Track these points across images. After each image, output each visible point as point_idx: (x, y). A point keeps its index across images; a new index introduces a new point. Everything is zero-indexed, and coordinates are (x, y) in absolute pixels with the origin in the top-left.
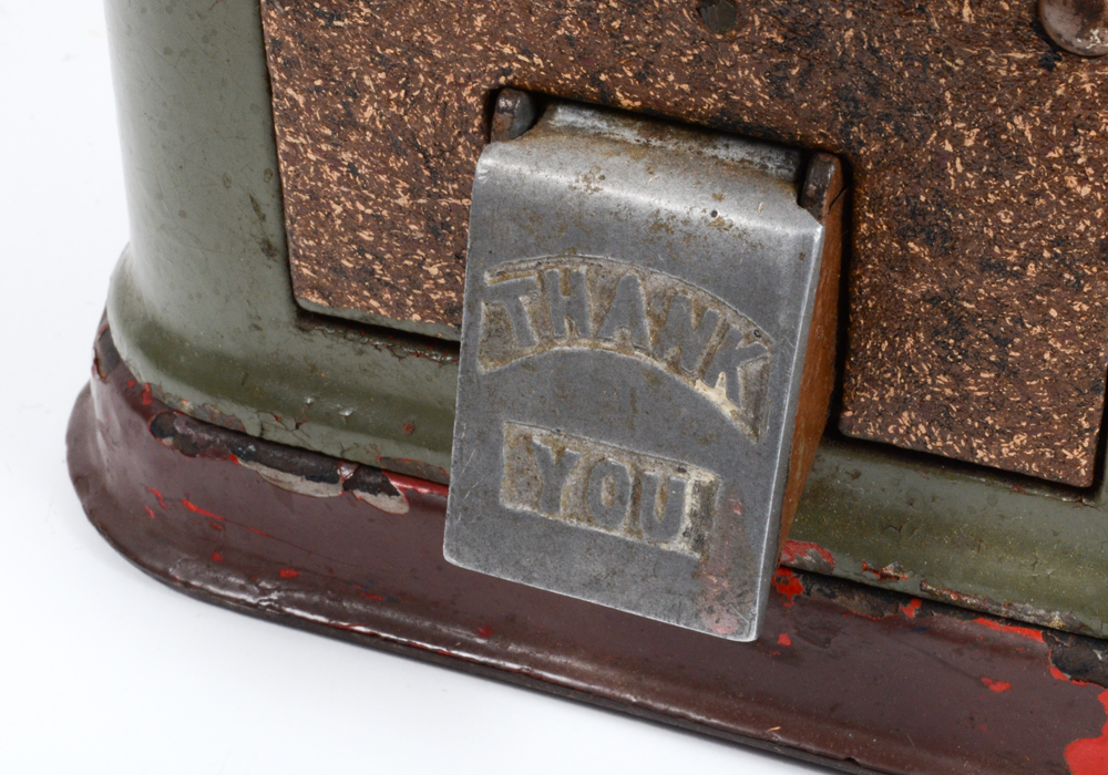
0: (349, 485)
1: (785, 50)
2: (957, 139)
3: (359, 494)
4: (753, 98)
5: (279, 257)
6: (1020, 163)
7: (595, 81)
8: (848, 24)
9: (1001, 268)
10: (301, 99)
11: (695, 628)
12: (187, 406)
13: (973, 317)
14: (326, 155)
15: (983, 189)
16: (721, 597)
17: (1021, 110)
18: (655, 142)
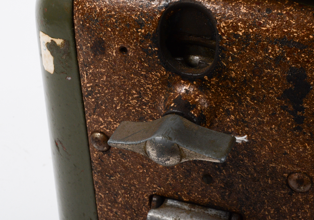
1: (225, 188)
2: (269, 211)
4: (217, 200)
7: (177, 194)
8: (240, 183)
10: (103, 196)
14: (109, 209)
17: (284, 205)
18: (193, 209)
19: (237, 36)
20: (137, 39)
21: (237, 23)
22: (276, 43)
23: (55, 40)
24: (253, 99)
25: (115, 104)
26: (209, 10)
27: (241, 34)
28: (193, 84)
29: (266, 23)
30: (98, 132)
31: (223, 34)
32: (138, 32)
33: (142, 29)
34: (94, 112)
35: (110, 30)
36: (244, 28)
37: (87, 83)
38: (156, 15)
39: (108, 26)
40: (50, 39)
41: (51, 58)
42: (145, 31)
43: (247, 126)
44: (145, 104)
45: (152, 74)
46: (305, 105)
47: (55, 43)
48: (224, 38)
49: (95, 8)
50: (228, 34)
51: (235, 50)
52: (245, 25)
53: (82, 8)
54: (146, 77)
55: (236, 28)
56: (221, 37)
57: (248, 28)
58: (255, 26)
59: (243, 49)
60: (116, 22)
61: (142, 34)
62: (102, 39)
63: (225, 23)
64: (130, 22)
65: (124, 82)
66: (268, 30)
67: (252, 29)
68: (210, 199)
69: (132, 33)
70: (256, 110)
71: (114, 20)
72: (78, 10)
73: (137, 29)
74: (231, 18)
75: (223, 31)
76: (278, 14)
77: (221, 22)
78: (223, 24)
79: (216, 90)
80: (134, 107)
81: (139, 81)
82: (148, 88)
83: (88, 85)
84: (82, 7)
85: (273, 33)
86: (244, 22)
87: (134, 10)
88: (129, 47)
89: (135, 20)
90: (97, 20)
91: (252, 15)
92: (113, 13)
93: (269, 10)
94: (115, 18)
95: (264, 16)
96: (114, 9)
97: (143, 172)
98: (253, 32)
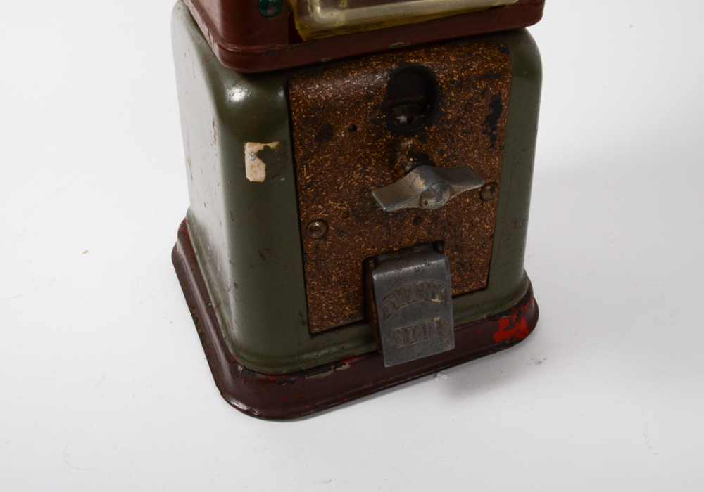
0: (334, 369)
1: (432, 223)
2: (465, 227)
3: (337, 369)
4: (424, 236)
5: (306, 324)
6: (477, 226)
7: (389, 247)
8: (444, 212)
9: (472, 250)
10: (316, 283)
11: (443, 351)
12: (284, 372)
13: (466, 262)
14: (322, 293)
15: (469, 235)
16: (447, 342)
17: (477, 216)
18: (403, 255)
19: (453, 82)
20: (366, 113)
21: (452, 72)
22: (482, 79)
23: (268, 145)
24: (463, 132)
25: (337, 185)
26: (427, 67)
27: (456, 79)
28: (414, 138)
29: (472, 64)
30: (315, 221)
31: (443, 84)
32: (367, 106)
33: (371, 102)
34: (313, 202)
35: (338, 113)
36: (458, 74)
37: (307, 176)
38: (383, 86)
39: (337, 110)
40: (263, 145)
41: (263, 166)
42: (375, 103)
43: (456, 159)
44: (368, 174)
45: (378, 142)
46: (499, 125)
47: (268, 147)
48: (444, 86)
49: (319, 97)
50: (447, 82)
51: (453, 94)
52: (458, 71)
53: (304, 102)
54: (371, 147)
55: (452, 76)
56: (441, 87)
57: (461, 72)
58: (465, 69)
59: (459, 92)
60: (345, 103)
61: (372, 107)
62: (330, 125)
63: (443, 74)
64: (358, 99)
65: (350, 159)
66: (475, 70)
67: (464, 72)
68: (418, 239)
69: (362, 109)
70: (465, 142)
71: (343, 103)
72: (299, 105)
73: (366, 104)
74: (446, 69)
75: (442, 81)
76: (477, 55)
77: (439, 74)
78: (441, 76)
79: (434, 137)
80: (357, 181)
81: (365, 153)
82: (373, 157)
83: (308, 177)
84: (303, 100)
85: (479, 71)
86: (457, 69)
87: (361, 88)
88: (358, 123)
89: (364, 96)
90: (323, 108)
91: (460, 61)
92: (340, 96)
93: (470, 54)
94: (343, 100)
95: (469, 59)
96: (340, 92)
97: (360, 240)
98: (465, 75)
